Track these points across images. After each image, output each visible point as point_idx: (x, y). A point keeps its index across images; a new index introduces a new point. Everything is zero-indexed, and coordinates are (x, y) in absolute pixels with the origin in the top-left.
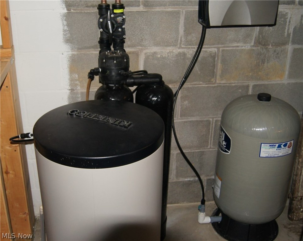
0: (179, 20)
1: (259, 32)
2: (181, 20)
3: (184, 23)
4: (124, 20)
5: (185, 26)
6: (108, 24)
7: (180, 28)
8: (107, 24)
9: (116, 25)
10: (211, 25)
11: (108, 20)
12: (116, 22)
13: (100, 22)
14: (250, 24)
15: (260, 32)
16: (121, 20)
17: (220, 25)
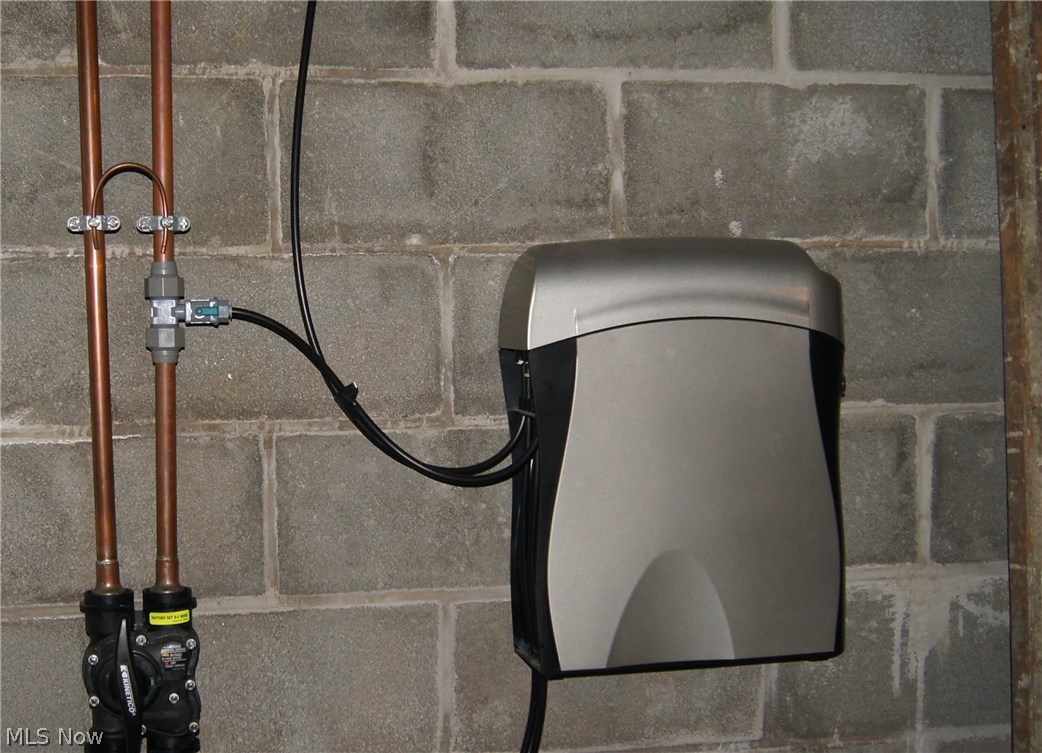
0: (434, 646)
1: (780, 681)
2: (439, 644)
3: (457, 655)
4: (190, 657)
5: (459, 669)
6: (121, 678)
7: (439, 678)
8: (117, 674)
9: (155, 679)
10: (565, 666)
11: (119, 661)
12: (157, 666)
13: (90, 669)
14: (733, 658)
15: (786, 685)
16: (179, 657)
17: (603, 665)
